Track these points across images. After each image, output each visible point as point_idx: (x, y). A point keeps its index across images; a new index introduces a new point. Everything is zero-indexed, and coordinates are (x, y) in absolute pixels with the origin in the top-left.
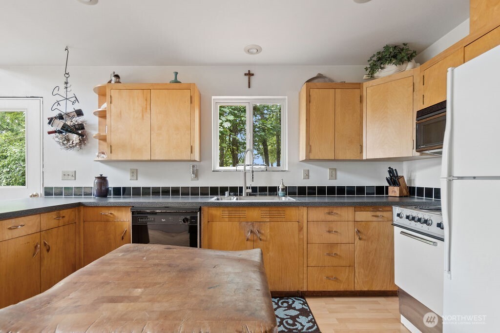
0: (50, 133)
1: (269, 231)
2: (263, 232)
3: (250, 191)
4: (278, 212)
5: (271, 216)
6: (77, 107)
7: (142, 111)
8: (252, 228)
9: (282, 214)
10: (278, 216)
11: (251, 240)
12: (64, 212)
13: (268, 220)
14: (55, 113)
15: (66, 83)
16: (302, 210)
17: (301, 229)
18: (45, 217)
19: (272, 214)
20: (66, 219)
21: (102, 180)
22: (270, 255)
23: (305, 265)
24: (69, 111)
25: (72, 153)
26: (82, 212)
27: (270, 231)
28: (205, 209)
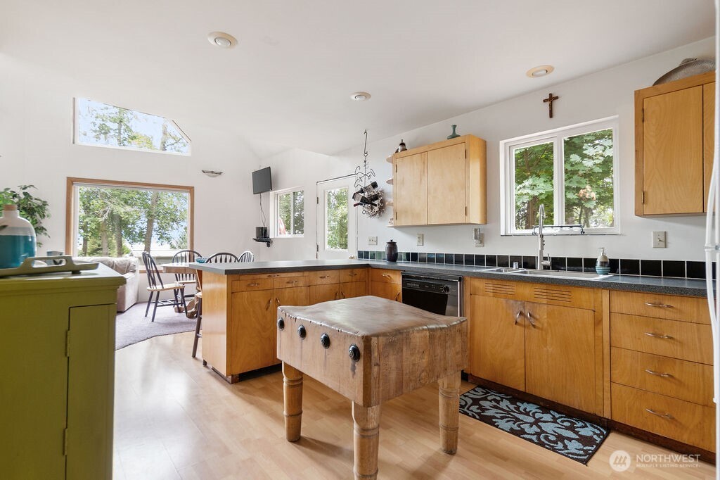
0: (355, 205)
1: (546, 317)
2: (538, 317)
3: (548, 263)
4: (561, 293)
5: (549, 297)
6: (373, 180)
7: (421, 175)
8: (522, 309)
9: (566, 296)
10: (560, 299)
11: (520, 325)
12: (356, 271)
13: (545, 302)
14: (359, 189)
15: (365, 162)
16: (600, 295)
17: (598, 322)
18: (342, 272)
19: (551, 295)
20: (358, 277)
21: (392, 245)
22: (548, 350)
23: (607, 379)
24: (367, 185)
25: (375, 219)
26: (370, 273)
27: (548, 317)
28: (468, 279)
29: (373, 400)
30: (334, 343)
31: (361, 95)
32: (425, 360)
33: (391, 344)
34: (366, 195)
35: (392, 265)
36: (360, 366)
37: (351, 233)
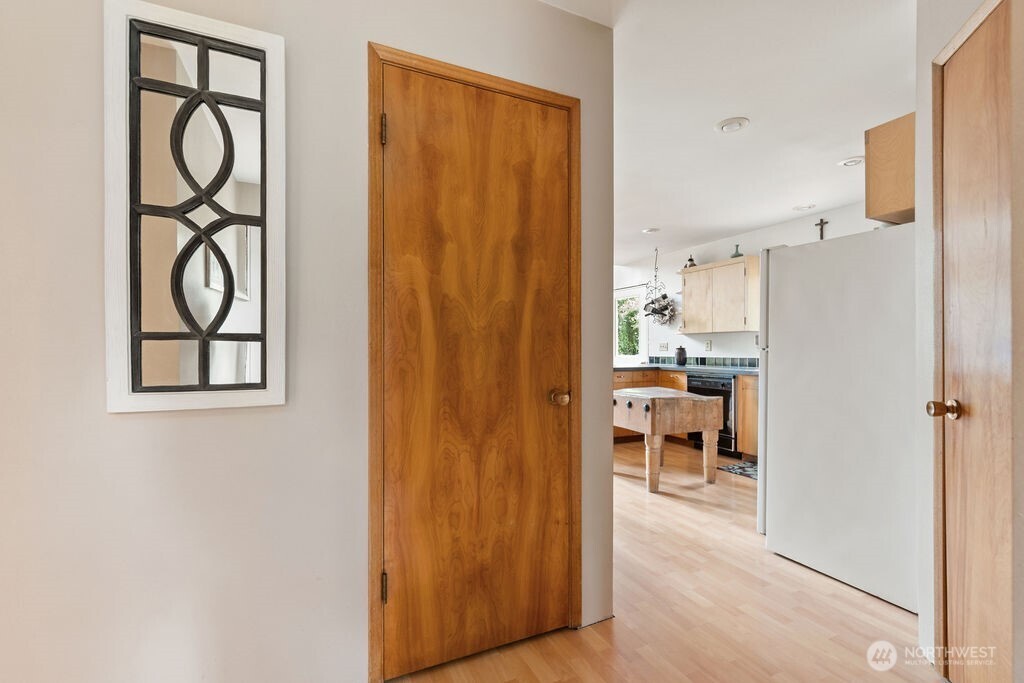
0: (646, 316)
6: (663, 292)
7: (706, 289)
12: (647, 373)
14: (650, 300)
15: (656, 276)
18: (635, 373)
20: (649, 377)
21: (682, 351)
24: (657, 297)
25: (665, 327)
28: (741, 377)
29: (657, 432)
30: (634, 405)
31: (651, 230)
32: (690, 418)
33: (667, 404)
34: (657, 306)
35: (681, 368)
36: (649, 415)
37: (642, 338)
